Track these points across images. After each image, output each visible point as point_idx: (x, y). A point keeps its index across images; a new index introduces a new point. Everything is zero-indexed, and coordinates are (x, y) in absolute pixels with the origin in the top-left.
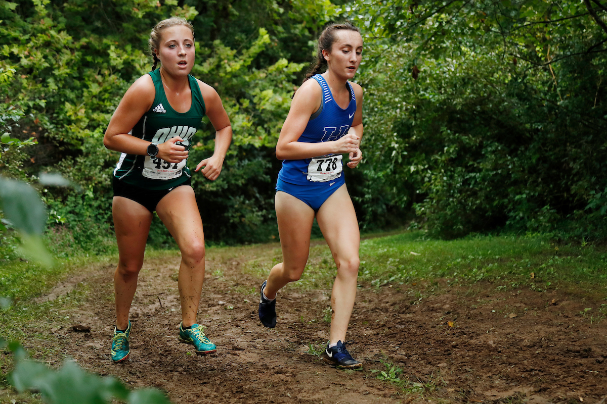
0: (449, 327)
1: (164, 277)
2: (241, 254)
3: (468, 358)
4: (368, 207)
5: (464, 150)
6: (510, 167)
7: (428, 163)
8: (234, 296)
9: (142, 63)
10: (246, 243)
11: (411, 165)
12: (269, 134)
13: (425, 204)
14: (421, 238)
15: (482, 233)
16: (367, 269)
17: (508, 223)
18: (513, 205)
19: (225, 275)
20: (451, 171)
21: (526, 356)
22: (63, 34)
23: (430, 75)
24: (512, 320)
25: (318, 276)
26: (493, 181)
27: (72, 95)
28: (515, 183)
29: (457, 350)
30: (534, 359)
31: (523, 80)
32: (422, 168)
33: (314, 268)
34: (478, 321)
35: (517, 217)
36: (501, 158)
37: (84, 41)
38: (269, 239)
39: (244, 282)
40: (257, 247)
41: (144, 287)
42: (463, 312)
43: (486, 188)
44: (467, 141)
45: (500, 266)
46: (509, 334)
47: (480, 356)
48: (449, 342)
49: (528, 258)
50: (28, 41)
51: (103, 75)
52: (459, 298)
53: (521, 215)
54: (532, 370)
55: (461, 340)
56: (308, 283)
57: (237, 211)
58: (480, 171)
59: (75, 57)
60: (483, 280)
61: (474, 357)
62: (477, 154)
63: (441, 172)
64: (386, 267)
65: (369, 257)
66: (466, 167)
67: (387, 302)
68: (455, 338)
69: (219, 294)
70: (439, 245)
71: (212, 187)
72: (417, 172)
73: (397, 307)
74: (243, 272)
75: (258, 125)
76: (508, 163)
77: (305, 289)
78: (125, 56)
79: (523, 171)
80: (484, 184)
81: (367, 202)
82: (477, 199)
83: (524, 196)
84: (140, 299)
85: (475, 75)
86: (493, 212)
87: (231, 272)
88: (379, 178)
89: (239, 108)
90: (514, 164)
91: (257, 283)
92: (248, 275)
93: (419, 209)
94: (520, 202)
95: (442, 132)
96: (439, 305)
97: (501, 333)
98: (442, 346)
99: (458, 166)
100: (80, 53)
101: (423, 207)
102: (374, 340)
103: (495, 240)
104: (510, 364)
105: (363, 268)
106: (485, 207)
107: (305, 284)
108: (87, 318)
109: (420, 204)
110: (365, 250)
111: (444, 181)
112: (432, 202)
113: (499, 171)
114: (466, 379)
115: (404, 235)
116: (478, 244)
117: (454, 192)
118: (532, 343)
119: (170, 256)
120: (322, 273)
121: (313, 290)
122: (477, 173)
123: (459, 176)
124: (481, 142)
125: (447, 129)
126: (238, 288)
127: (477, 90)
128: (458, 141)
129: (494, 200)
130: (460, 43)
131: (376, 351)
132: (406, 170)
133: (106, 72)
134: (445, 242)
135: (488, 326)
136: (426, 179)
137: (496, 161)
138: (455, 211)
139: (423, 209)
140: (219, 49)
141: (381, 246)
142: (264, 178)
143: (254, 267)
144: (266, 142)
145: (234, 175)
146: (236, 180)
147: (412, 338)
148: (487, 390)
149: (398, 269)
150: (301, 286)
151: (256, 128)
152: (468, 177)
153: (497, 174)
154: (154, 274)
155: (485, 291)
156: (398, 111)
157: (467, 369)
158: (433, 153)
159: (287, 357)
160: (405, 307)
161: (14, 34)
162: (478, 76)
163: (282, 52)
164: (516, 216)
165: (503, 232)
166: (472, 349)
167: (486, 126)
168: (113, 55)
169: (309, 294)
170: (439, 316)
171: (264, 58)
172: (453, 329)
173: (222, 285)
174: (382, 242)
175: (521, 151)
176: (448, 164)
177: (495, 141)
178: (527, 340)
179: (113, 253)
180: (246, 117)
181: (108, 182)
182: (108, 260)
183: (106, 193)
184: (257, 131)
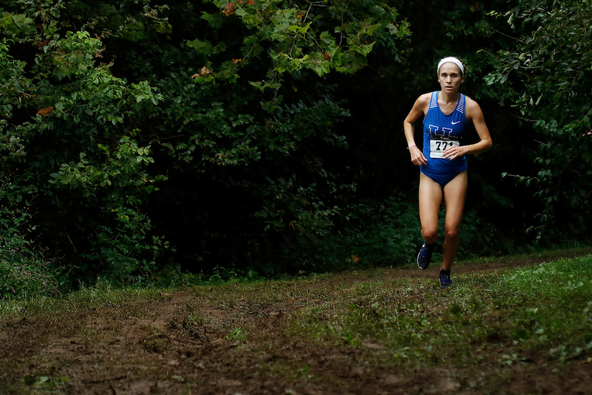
1: (128, 345)
2: (288, 294)
4: (544, 195)
8: (267, 383)
10: (301, 272)
12: (344, 47)
16: (541, 324)
19: (250, 338)
25: (439, 340)
33: (432, 324)
38: (347, 263)
39: (288, 354)
40: (323, 280)
41: (85, 366)
56: (418, 355)
57: (280, 205)
64: (579, 319)
65: (547, 298)
69: (235, 378)
71: (231, 158)
74: (287, 332)
75: (322, 29)
77: (412, 366)
81: (544, 185)
84: (77, 389)
87: (264, 332)
88: (567, 135)
91: (314, 355)
92: (298, 338)
105: (533, 322)
107: (412, 357)
110: (539, 284)
119: (144, 301)
120: (449, 332)
121: (428, 370)
126: (274, 367)
141: (572, 276)
142: (336, 140)
143: (310, 322)
145: (273, 134)
146: (278, 143)
150: (404, 360)
151: (318, 35)
154: (108, 337)
169: (420, 377)
173: (244, 360)
174: (576, 268)
179: (29, 296)
180: (298, 13)
181: (21, 152)
182: (19, 309)
183: (17, 173)
184: (319, 41)
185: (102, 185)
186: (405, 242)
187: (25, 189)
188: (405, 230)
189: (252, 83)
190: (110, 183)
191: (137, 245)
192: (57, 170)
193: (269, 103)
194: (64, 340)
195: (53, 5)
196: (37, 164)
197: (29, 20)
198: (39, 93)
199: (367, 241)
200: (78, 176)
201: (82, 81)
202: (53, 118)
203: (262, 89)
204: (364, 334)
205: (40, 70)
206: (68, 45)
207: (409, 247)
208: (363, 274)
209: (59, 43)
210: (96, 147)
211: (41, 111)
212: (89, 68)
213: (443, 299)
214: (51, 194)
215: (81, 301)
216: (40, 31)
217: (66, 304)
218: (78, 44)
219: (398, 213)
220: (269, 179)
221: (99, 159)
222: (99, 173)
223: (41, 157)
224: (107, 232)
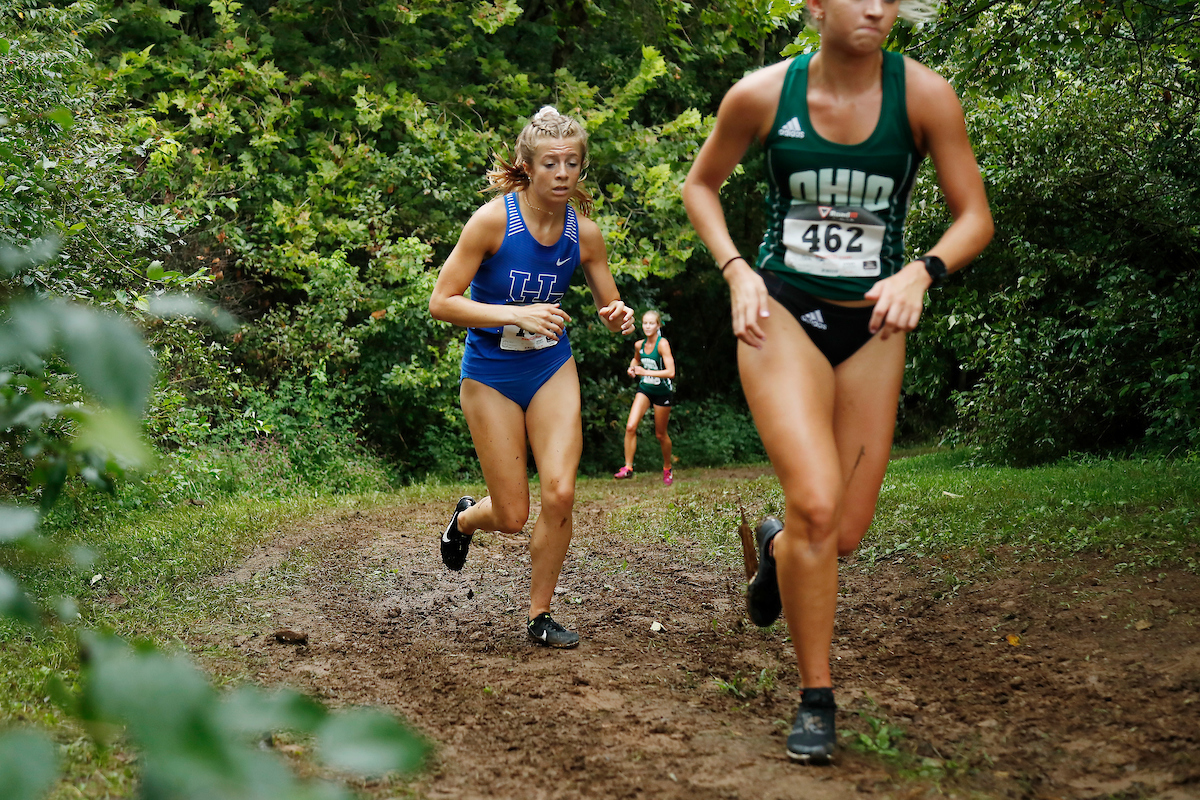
0: (1010, 646)
2: (609, 492)
3: (1041, 711)
5: (1058, 281)
6: (1155, 316)
7: (985, 310)
8: (586, 578)
9: (417, 118)
11: (950, 313)
12: (663, 252)
13: (976, 393)
14: (967, 463)
15: (1094, 452)
17: (1149, 431)
18: (1161, 396)
20: (1031, 326)
21: (1164, 708)
22: (268, 66)
23: (989, 130)
24: (1140, 635)
26: (1117, 346)
27: (286, 186)
28: (1167, 349)
29: (1020, 693)
30: (1179, 716)
31: (1184, 135)
32: (973, 319)
34: (1071, 635)
35: (1169, 420)
36: (1136, 297)
37: (307, 78)
39: (607, 550)
40: (643, 479)
41: (415, 559)
42: (1041, 615)
43: (1104, 361)
44: (1066, 263)
45: (1126, 522)
46: (1133, 662)
47: (1066, 707)
48: (1006, 677)
49: (1185, 505)
50: (204, 82)
51: (344, 145)
52: (1036, 587)
53: (1177, 416)
54: (1172, 738)
55: (1032, 674)
56: (732, 553)
57: (602, 406)
58: (1091, 324)
59: (290, 109)
60: (1088, 551)
61: (1055, 708)
62: (1087, 291)
63: (1009, 329)
64: (891, 522)
66: (1063, 317)
67: (889, 594)
68: (1019, 669)
70: (1003, 476)
72: (961, 328)
73: (908, 604)
74: (607, 529)
75: (642, 235)
76: (1151, 308)
77: (726, 564)
78: (385, 107)
79: (1184, 323)
80: (1099, 352)
82: (1085, 381)
83: (1185, 376)
84: (407, 580)
85: (1083, 128)
86: (1118, 409)
87: (585, 528)
89: (605, 203)
90: (1164, 309)
91: (632, 552)
92: (617, 535)
93: (962, 402)
94: (1174, 389)
95: (1014, 245)
96: (994, 600)
97: (1115, 661)
98: (991, 685)
99: (1045, 315)
100: (300, 103)
101: (973, 399)
102: (854, 670)
103: (1122, 466)
104: (1128, 725)
106: (1103, 400)
107: (728, 555)
108: (304, 618)
109: (965, 393)
111: (1017, 348)
112: (991, 389)
113: (1132, 325)
114: (1035, 755)
115: (933, 456)
116: (1084, 475)
117: (1037, 369)
118: (1178, 683)
122: (1084, 328)
123: (1046, 335)
124: (1095, 265)
125: (1024, 240)
126: (595, 562)
127: (1087, 159)
128: (1048, 265)
129: (1122, 385)
130: (1052, 61)
131: (856, 693)
132: (937, 324)
133: (350, 138)
134: (1016, 470)
135: (1091, 646)
136: (981, 342)
137: (1125, 305)
138: (1038, 408)
139: (972, 403)
140: (565, 86)
143: (629, 520)
144: (656, 268)
145: (595, 337)
146: (599, 346)
147: (931, 667)
148: (1077, 777)
149: (915, 525)
150: (718, 558)
151: (638, 241)
152: (1065, 337)
153: (1127, 330)
155: (1090, 573)
156: (923, 203)
157: (1039, 733)
158: (995, 288)
159: (678, 700)
160: (924, 604)
161: (177, 72)
162: (1090, 128)
163: (694, 89)
164: (1165, 418)
165: (1139, 450)
166: (1054, 692)
167: (1105, 233)
168: (362, 105)
169: (734, 576)
170: (993, 623)
171: (657, 103)
172: (1018, 650)
175: (1180, 281)
176: (1024, 311)
177: (1125, 264)
178: (1170, 675)
179: (363, 490)
180: (619, 220)
181: (355, 353)
182: (353, 503)
183: (351, 373)
184: (639, 248)
185: (432, 386)
186: (724, 443)
187: (358, 390)
188: (724, 431)
189: (573, 288)
190: (439, 385)
191: (464, 444)
192: (389, 370)
193: (590, 307)
194: (395, 534)
195: (385, 212)
196: (370, 365)
197: (363, 227)
198: (372, 296)
199: (686, 442)
200: (410, 377)
201: (414, 285)
202: (385, 321)
203: (583, 293)
204: (681, 533)
205: (373, 274)
206: (400, 251)
207: (727, 448)
208: (683, 473)
209: (391, 249)
210: (426, 349)
211: (374, 314)
212: (419, 273)
213: (759, 500)
214: (383, 393)
215: (412, 496)
216: (373, 237)
217: (397, 499)
218: (409, 250)
219: (716, 414)
220: (590, 380)
221: (428, 361)
222: (429, 375)
223: (373, 359)
224: (434, 431)
